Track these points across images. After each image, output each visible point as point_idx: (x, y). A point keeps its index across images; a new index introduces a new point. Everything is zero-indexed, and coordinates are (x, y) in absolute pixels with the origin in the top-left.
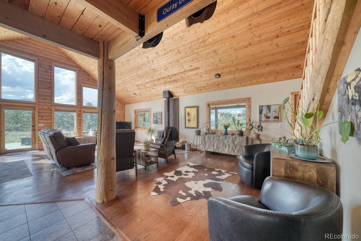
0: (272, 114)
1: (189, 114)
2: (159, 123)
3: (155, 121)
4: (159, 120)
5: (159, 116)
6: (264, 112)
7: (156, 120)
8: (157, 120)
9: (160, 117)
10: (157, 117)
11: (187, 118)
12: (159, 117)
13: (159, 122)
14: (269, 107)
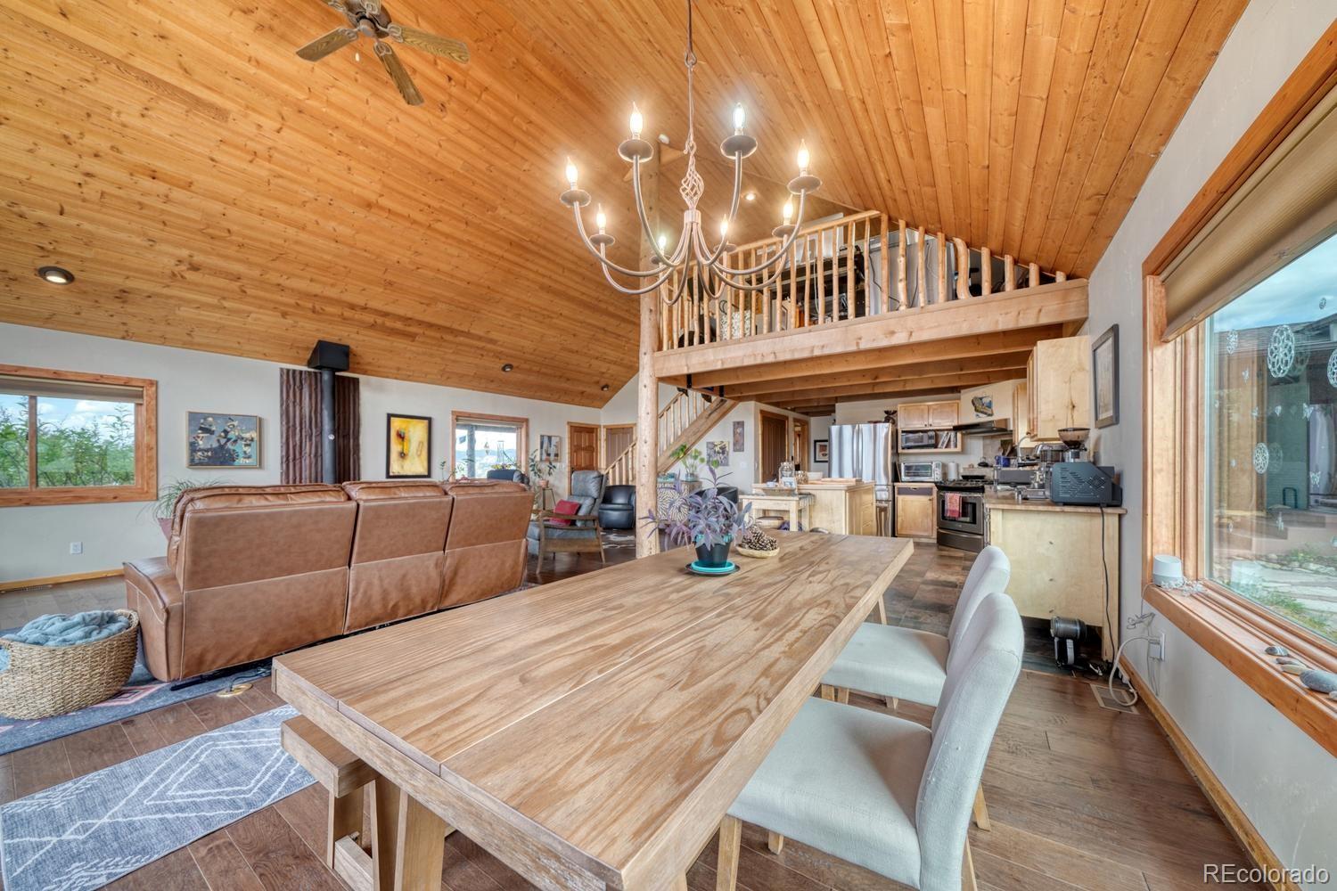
0: (552, 450)
1: (401, 436)
2: (241, 461)
3: (207, 451)
4: (248, 450)
5: (248, 431)
6: (545, 445)
7: (222, 447)
8: (229, 445)
9: (254, 435)
10: (226, 432)
11: (395, 448)
12: (247, 435)
13: (249, 457)
14: (550, 438)
